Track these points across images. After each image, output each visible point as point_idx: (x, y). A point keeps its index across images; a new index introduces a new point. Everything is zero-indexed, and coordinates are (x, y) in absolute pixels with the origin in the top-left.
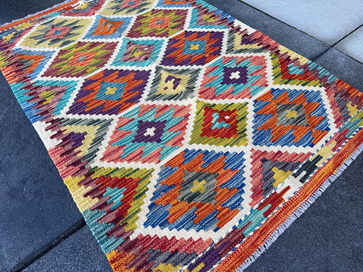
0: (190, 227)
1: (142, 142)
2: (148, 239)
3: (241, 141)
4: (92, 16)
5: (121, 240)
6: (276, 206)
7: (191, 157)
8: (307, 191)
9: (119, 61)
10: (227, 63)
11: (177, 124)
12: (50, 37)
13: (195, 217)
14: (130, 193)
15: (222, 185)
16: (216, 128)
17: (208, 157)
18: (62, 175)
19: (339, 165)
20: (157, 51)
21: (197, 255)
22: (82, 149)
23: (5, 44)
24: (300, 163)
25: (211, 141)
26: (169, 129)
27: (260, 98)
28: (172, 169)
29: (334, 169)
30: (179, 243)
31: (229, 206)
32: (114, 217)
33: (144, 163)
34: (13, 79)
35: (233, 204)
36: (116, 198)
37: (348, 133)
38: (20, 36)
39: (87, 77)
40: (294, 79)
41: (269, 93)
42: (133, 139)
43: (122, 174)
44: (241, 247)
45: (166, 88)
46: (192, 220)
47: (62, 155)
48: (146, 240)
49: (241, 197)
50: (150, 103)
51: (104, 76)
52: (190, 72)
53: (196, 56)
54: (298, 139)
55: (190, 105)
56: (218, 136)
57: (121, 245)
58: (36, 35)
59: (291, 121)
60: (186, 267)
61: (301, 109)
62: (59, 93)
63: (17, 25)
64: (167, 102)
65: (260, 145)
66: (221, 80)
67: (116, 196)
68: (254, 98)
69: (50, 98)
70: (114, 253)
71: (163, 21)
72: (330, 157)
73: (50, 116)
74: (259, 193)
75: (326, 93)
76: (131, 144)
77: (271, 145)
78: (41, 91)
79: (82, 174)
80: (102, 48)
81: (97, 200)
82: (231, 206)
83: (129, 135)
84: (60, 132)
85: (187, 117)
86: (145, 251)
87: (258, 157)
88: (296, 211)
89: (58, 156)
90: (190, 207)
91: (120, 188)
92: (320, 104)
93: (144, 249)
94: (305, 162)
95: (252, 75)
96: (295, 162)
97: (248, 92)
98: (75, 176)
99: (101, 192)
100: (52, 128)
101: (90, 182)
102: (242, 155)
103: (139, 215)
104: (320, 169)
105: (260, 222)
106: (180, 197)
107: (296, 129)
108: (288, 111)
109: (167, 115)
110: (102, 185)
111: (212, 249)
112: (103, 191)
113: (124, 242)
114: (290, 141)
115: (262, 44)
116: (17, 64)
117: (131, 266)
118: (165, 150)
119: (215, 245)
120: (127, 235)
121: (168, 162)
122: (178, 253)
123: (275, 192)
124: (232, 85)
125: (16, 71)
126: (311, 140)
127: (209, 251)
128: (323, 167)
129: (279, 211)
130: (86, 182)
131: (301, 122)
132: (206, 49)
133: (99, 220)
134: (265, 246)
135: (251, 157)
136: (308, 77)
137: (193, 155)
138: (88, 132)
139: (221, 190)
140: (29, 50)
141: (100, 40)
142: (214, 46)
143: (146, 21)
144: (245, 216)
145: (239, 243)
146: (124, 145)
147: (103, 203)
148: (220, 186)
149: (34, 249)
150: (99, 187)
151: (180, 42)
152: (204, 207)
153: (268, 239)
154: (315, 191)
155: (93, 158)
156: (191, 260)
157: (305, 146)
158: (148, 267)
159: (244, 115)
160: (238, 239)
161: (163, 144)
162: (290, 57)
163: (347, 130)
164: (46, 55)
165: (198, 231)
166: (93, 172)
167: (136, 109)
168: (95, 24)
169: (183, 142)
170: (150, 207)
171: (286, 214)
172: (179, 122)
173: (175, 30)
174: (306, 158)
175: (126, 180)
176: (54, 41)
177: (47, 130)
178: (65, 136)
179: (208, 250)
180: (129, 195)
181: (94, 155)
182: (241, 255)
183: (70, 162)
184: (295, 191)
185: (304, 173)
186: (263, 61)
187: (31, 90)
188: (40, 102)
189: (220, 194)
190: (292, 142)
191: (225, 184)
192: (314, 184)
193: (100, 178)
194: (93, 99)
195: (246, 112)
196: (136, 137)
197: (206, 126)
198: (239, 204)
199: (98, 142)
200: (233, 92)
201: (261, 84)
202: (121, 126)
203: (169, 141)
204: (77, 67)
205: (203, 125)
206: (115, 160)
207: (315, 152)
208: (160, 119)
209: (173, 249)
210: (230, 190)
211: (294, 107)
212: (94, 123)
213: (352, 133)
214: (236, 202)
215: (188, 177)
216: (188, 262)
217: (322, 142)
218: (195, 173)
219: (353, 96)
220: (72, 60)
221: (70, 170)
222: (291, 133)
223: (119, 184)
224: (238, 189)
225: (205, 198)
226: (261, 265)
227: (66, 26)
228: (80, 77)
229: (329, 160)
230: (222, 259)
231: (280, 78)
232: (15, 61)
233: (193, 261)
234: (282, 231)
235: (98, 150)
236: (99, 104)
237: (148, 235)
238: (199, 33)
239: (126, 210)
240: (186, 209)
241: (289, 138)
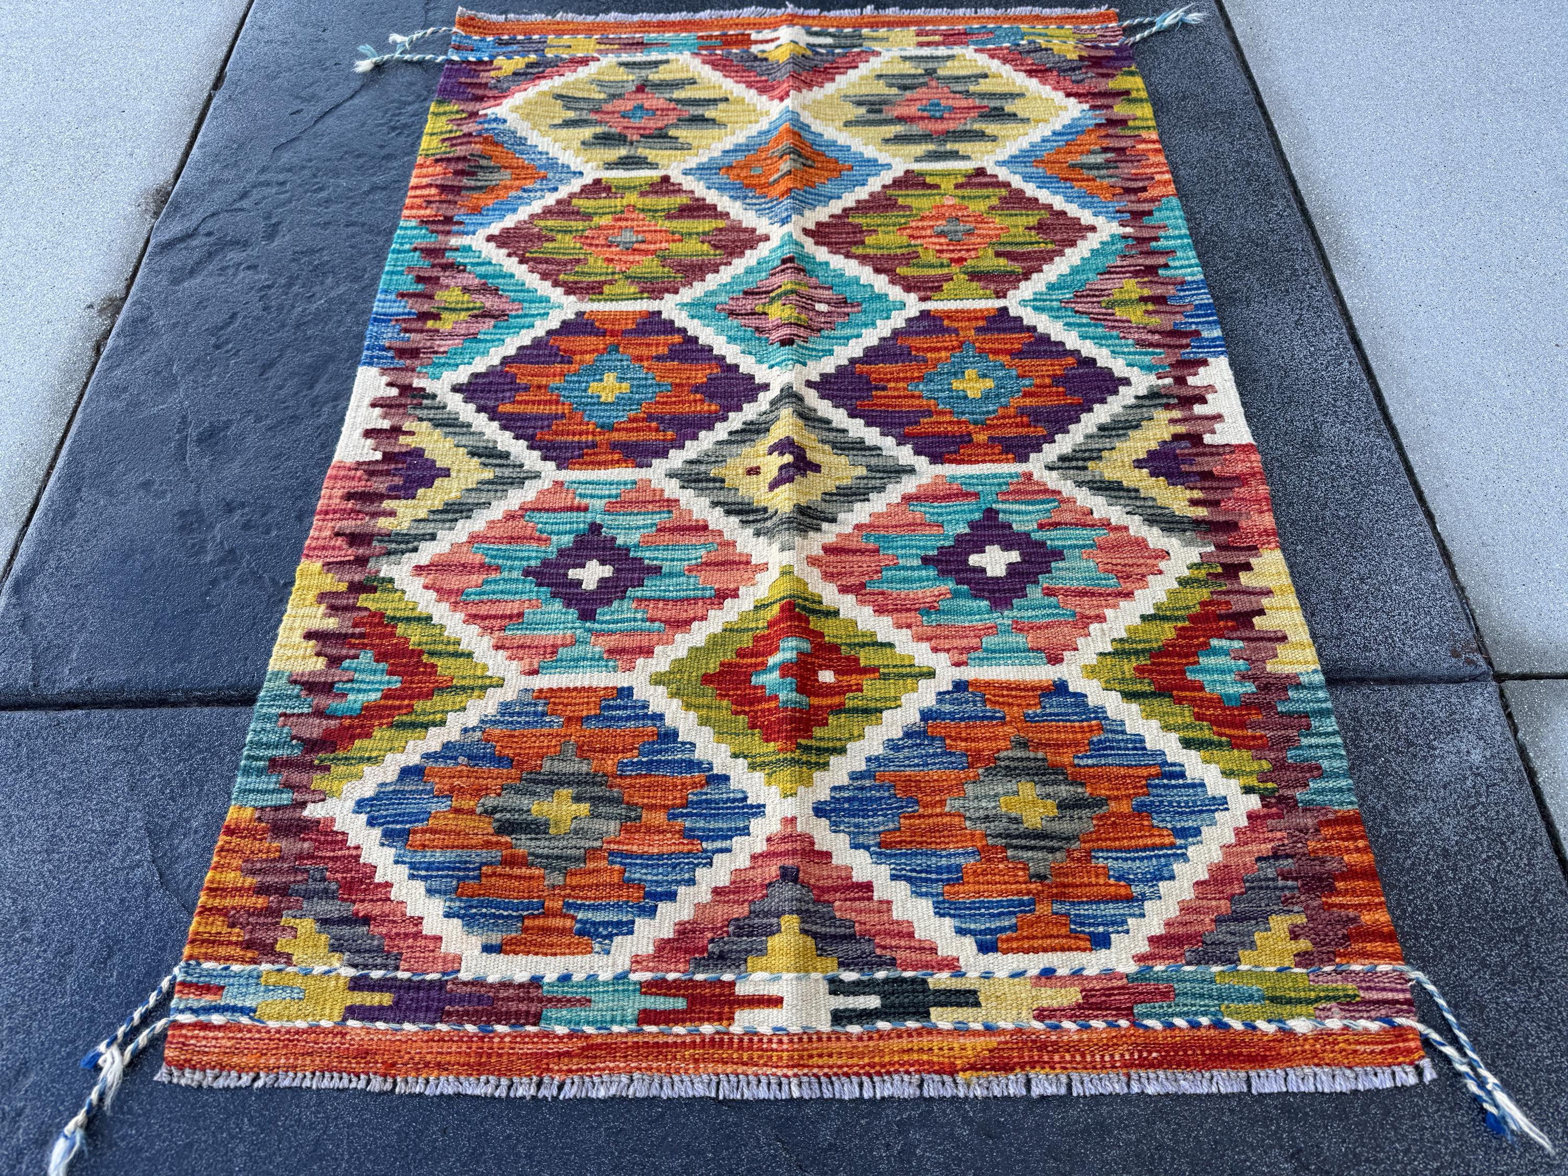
0: (439, 892)
1: (543, 589)
2: (336, 842)
3: (786, 773)
4: (776, 101)
5: (286, 798)
6: (692, 1020)
7: (620, 719)
8: (820, 1056)
9: (714, 306)
10: (1016, 502)
11: (675, 601)
12: (607, 117)
13: (474, 878)
14: (398, 703)
15: (620, 854)
16: (763, 687)
17: (659, 752)
18: (309, 548)
19: (1008, 1068)
20: (848, 332)
21: (397, 968)
22: (400, 512)
23: (485, 86)
24: (893, 963)
25: (713, 714)
26: (640, 600)
27: (988, 684)
28: (544, 714)
29: (973, 1067)
30: (387, 908)
31: (581, 921)
32: (316, 733)
33: (497, 647)
34: (420, 207)
35: (594, 924)
36: (359, 691)
37: (1160, 1006)
38: (540, 76)
39: (590, 306)
40: (1179, 701)
41: (1034, 689)
42: (533, 563)
43: (424, 639)
44: (507, 1039)
45: (754, 471)
46: (459, 879)
47: (349, 496)
48: (332, 842)
49: (633, 922)
50: (672, 489)
51: (630, 332)
52: (873, 461)
53: (947, 418)
54: (964, 893)
55: (764, 567)
56: (745, 713)
57: (276, 808)
58: (579, 94)
59: (999, 826)
60: (352, 972)
61: (1086, 813)
62: (486, 314)
63: (559, 33)
64: (716, 519)
65: (835, 824)
66: (933, 548)
67: (363, 686)
68: (969, 673)
69: (454, 317)
70: (248, 813)
71: (969, 233)
72: (1002, 1024)
73: (413, 370)
74: (687, 951)
75: (1244, 822)
76: (516, 574)
77: (867, 848)
78: (452, 283)
79: (348, 577)
80: (704, 233)
81: (320, 664)
82: (584, 922)
83: (534, 545)
84: (396, 431)
85: (721, 596)
86: (308, 864)
87: (785, 854)
88: (732, 1078)
89: (340, 493)
90: (487, 845)
91: (391, 673)
92: (1172, 846)
93: (311, 856)
94: (908, 974)
95: (1050, 592)
96: (878, 951)
97: (974, 642)
98: (328, 571)
99: (344, 652)
100: (390, 406)
101: (346, 608)
102: (754, 815)
103: (367, 769)
104: (933, 1031)
105: (613, 1021)
106: (491, 801)
107: (989, 860)
108: (1028, 789)
109: (678, 554)
110: (362, 636)
111: (441, 984)
112: (352, 652)
113: (285, 807)
114: (937, 881)
115: (1212, 504)
116: (460, 166)
117: (253, 872)
118: (577, 651)
119: (455, 982)
120: (307, 797)
121: (551, 690)
122: (365, 929)
123: (732, 984)
124: (951, 585)
125: (443, 188)
126: (1003, 929)
127: (431, 981)
128: (950, 1033)
129: (688, 1040)
130: (338, 602)
131: (1030, 854)
132: (1000, 412)
133: (284, 715)
134: (561, 1087)
135: (769, 840)
136: (1243, 725)
137: (628, 718)
138: (453, 474)
139: (603, 864)
140: (524, 134)
141: (724, 202)
142: (1034, 416)
143: (915, 203)
144: (589, 976)
145: (513, 1026)
146: (498, 568)
147: (325, 683)
148: (611, 853)
149: (128, 681)
150: (353, 635)
151: (950, 340)
152: (524, 871)
153: (587, 1079)
154: (847, 1075)
155: (403, 552)
156: (376, 967)
157: (961, 932)
158: (280, 902)
159: (879, 705)
160: (518, 1014)
161: (589, 630)
162: (1261, 612)
163: (1165, 995)
164: (550, 175)
165: (447, 915)
166: (374, 590)
167: (618, 483)
168: (761, 133)
169: (640, 661)
170: (406, 772)
171: (696, 1061)
172: (688, 599)
173: (974, 284)
174: (927, 966)
175: (419, 663)
176: (604, 140)
177: (373, 405)
178: (397, 450)
179: (429, 977)
180: (392, 707)
181: (410, 546)
182: (489, 1056)
183: (349, 525)
184: (784, 1025)
185: (873, 1002)
186: (1144, 570)
187: (433, 266)
188: (424, 316)
189: (591, 872)
190: (939, 888)
191: (631, 855)
192: (862, 1055)
193: (373, 615)
194: (546, 387)
195: (896, 699)
196: (545, 563)
197: (745, 661)
198: (610, 936)
199: (450, 516)
200: (930, 609)
201: (1042, 643)
202: (540, 510)
203: (611, 633)
204: (591, 260)
205: (741, 653)
206: (443, 593)
207: (973, 974)
208: (648, 554)
209: (362, 909)
210: (628, 883)
211: (1064, 791)
212: (489, 456)
213: (1173, 1015)
214: (606, 924)
215: (558, 766)
216: (366, 966)
217: (1034, 963)
218: (585, 768)
219: (1342, 906)
220: (600, 228)
221: (334, 548)
222: (961, 860)
223: (398, 661)
224: (649, 895)
225: (546, 851)
226: (510, 1121)
227: (678, 101)
228: (572, 298)
229: (989, 1030)
230: (439, 1026)
231: (1128, 667)
232: (462, 154)
233: (376, 974)
234: (639, 1090)
235: (433, 537)
236: (547, 410)
237: (343, 833)
238: (1045, 339)
239: (353, 738)
240: (473, 842)
241: (939, 870)
